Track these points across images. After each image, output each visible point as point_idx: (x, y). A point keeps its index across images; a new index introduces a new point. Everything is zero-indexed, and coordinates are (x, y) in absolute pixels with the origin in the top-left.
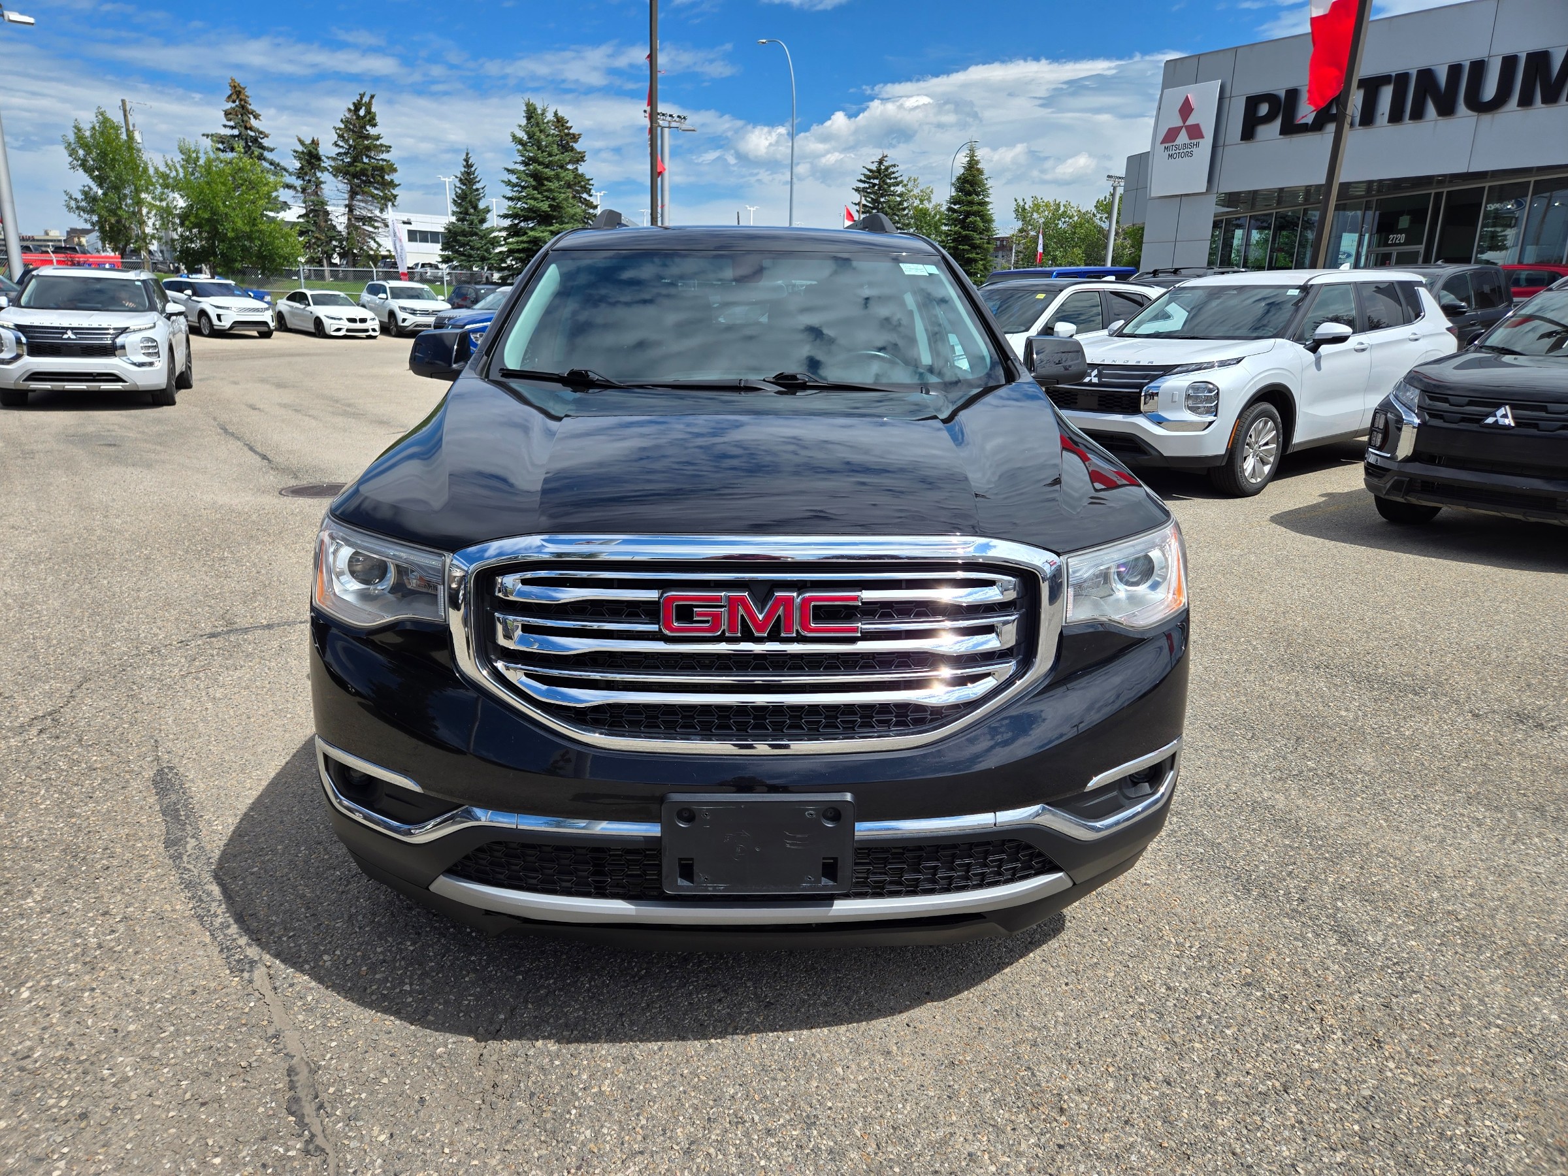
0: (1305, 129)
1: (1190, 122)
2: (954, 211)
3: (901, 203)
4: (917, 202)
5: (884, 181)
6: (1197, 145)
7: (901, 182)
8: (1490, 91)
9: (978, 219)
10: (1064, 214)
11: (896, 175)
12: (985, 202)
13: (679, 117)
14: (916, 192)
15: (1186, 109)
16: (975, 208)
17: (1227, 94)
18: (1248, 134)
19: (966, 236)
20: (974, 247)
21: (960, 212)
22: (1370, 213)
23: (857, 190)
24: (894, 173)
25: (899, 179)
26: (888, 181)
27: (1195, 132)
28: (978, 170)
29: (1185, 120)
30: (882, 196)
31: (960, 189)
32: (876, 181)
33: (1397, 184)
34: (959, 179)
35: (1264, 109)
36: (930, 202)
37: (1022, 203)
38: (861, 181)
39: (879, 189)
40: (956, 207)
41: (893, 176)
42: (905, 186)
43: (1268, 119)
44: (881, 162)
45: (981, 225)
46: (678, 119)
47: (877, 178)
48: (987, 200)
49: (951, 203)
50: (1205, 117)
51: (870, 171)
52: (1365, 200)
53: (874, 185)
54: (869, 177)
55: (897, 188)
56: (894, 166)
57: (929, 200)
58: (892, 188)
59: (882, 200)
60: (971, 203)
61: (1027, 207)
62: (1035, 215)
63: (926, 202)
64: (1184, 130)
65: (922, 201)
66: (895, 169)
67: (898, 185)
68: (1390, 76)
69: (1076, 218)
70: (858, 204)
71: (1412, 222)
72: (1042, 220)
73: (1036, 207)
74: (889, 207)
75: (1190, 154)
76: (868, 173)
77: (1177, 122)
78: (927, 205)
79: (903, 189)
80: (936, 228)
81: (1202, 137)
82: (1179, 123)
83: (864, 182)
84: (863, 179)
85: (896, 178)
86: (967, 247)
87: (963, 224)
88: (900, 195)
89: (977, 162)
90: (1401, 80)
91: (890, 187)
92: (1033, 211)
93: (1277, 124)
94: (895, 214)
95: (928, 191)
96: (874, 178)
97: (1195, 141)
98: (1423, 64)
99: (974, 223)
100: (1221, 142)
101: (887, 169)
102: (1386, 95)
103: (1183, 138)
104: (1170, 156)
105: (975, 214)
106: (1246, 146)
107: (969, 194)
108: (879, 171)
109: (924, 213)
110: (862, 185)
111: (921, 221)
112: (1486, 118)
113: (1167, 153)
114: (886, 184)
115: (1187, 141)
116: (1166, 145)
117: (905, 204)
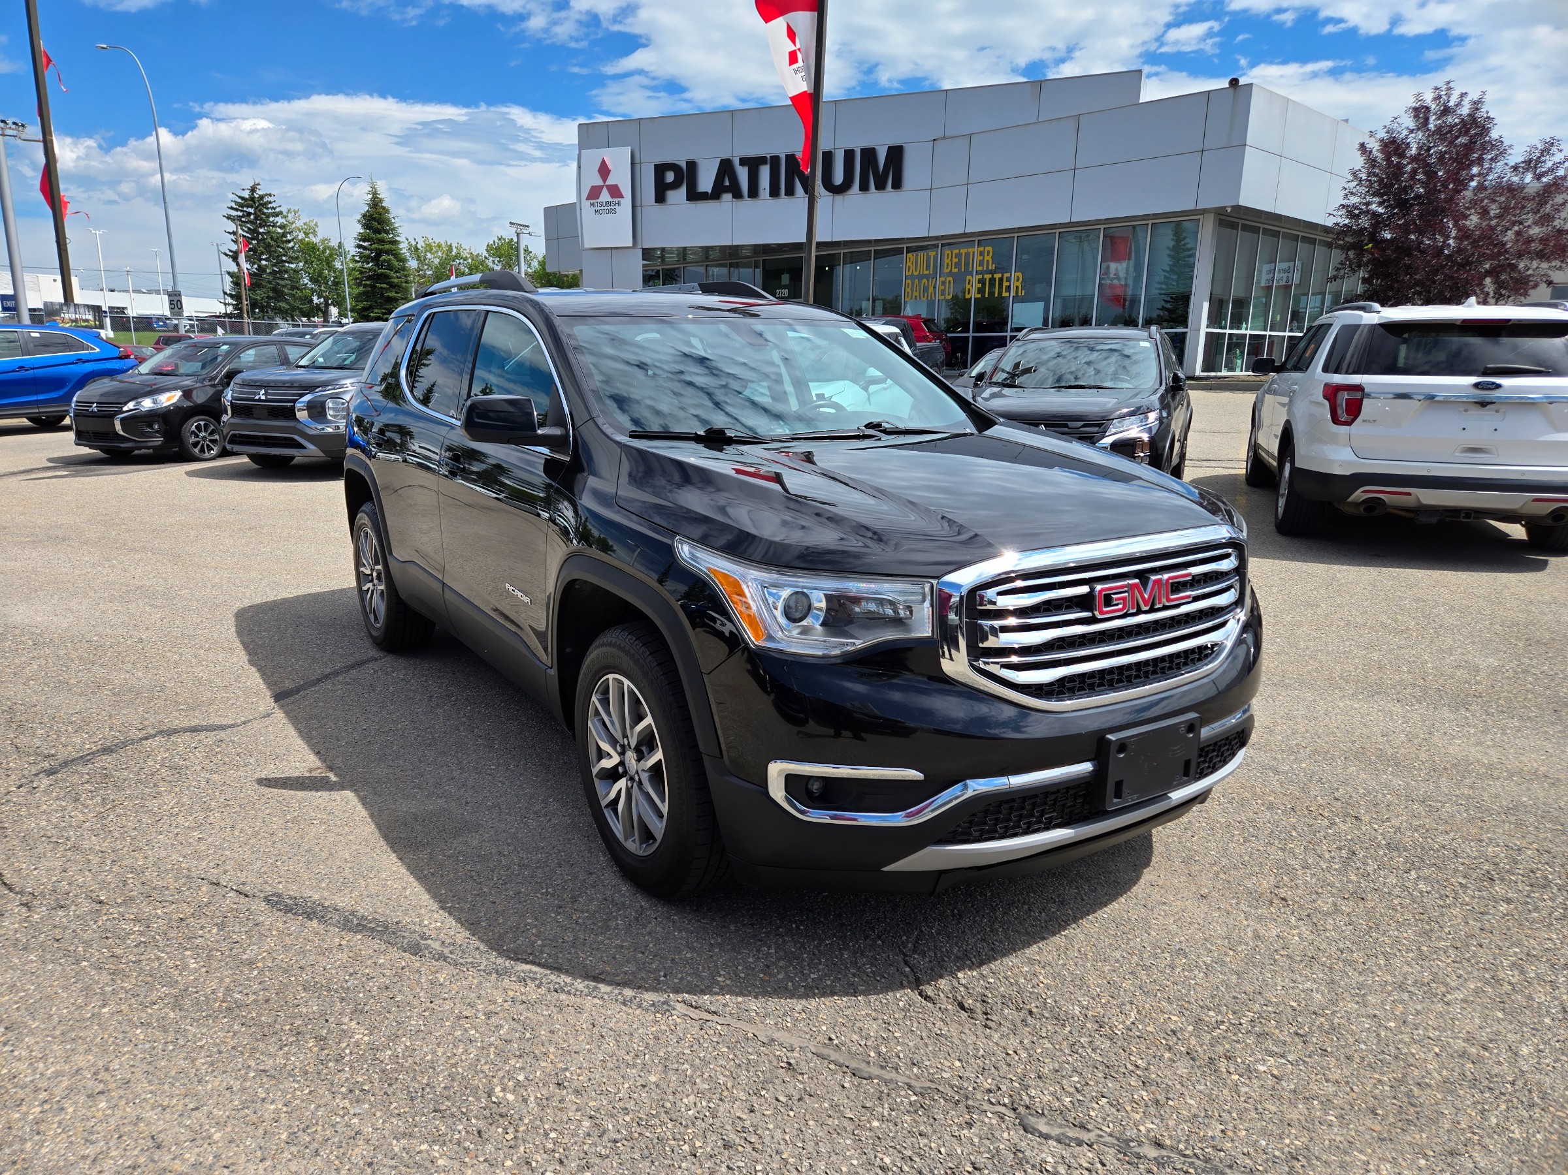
0: (704, 197)
1: (609, 182)
2: (365, 248)
3: (284, 235)
4: (301, 236)
5: (260, 211)
6: (619, 203)
7: (281, 213)
8: (838, 178)
9: (391, 257)
10: (458, 256)
11: (273, 205)
12: (396, 241)
13: (14, 123)
14: (299, 224)
15: (604, 171)
16: (387, 246)
17: (637, 160)
18: (660, 198)
19: (382, 274)
20: (393, 286)
21: (371, 250)
22: (757, 271)
23: (229, 217)
24: (270, 203)
25: (277, 210)
26: (265, 211)
27: (615, 192)
28: (384, 208)
29: (605, 180)
30: (261, 226)
31: (366, 226)
32: (251, 210)
33: (780, 248)
34: (364, 216)
35: (670, 177)
36: (316, 236)
37: (414, 243)
38: (232, 208)
39: (256, 218)
40: (365, 244)
41: (270, 206)
42: (285, 217)
43: (675, 185)
44: (253, 190)
45: (396, 263)
46: (14, 126)
47: (252, 207)
48: (398, 239)
49: (360, 241)
50: (621, 177)
51: (243, 198)
52: (753, 259)
53: (249, 214)
54: (242, 205)
55: (277, 219)
56: (270, 195)
57: (315, 233)
58: (271, 219)
59: (261, 230)
60: (382, 241)
61: (419, 246)
62: (429, 256)
63: (311, 236)
64: (605, 189)
65: (306, 234)
66: (271, 199)
67: (277, 215)
68: (765, 158)
69: (470, 260)
70: (234, 233)
71: (791, 279)
72: (437, 261)
73: (429, 248)
74: (272, 238)
75: (614, 212)
76: (240, 200)
77: (598, 182)
78: (313, 239)
79: (283, 220)
80: (328, 264)
81: (623, 197)
82: (599, 182)
83: (237, 210)
84: (234, 206)
85: (273, 208)
86: (385, 286)
87: (376, 260)
88: (281, 227)
89: (381, 200)
90: (775, 160)
91: (268, 217)
92: (426, 251)
93: (683, 191)
94: (278, 246)
95: (312, 224)
96: (248, 207)
97: (616, 200)
98: (789, 151)
99: (388, 261)
100: (638, 203)
101: (261, 197)
102: (765, 172)
103: (605, 196)
104: (596, 211)
105: (388, 252)
106: (659, 207)
107: (378, 231)
108: (252, 199)
109: (312, 248)
110: (234, 213)
111: (310, 256)
112: (839, 198)
113: (593, 209)
114: (264, 214)
115: (610, 199)
116: (592, 201)
117: (289, 237)
